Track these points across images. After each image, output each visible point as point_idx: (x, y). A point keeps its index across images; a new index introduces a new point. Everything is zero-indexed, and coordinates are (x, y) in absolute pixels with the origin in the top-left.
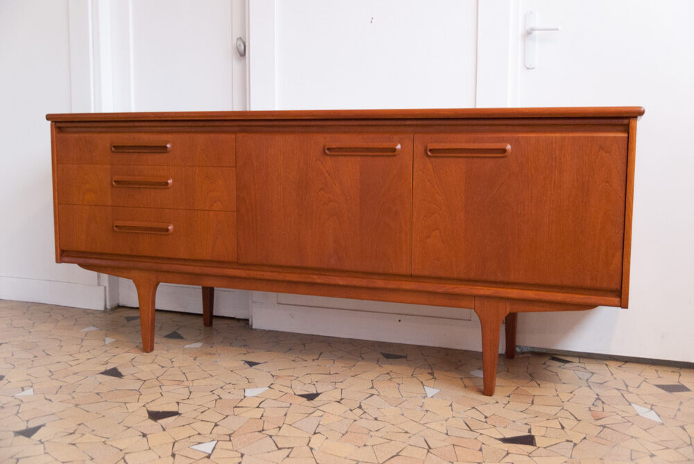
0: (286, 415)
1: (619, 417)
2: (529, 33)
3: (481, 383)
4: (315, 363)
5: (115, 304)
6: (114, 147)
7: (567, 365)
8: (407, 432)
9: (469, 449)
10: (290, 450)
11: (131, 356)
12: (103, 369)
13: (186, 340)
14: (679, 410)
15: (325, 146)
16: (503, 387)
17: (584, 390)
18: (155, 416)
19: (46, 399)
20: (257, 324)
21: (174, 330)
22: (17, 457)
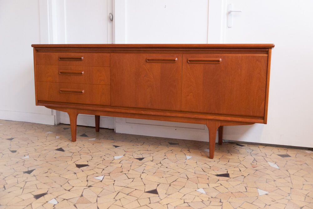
0: (131, 166)
1: (263, 167)
2: (229, 13)
3: (208, 154)
4: (142, 146)
5: (59, 122)
6: (60, 58)
7: (243, 147)
8: (179, 172)
9: (203, 178)
10: (133, 179)
11: (68, 143)
12: (56, 148)
13: (89, 137)
14: (286, 164)
15: (146, 59)
16: (217, 155)
17: (250, 157)
18: (79, 166)
19: (34, 160)
20: (118, 131)
21: (83, 133)
22: (26, 181)
